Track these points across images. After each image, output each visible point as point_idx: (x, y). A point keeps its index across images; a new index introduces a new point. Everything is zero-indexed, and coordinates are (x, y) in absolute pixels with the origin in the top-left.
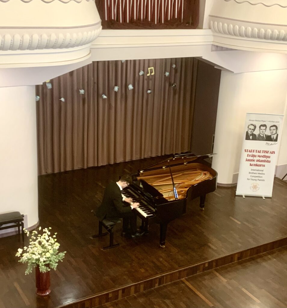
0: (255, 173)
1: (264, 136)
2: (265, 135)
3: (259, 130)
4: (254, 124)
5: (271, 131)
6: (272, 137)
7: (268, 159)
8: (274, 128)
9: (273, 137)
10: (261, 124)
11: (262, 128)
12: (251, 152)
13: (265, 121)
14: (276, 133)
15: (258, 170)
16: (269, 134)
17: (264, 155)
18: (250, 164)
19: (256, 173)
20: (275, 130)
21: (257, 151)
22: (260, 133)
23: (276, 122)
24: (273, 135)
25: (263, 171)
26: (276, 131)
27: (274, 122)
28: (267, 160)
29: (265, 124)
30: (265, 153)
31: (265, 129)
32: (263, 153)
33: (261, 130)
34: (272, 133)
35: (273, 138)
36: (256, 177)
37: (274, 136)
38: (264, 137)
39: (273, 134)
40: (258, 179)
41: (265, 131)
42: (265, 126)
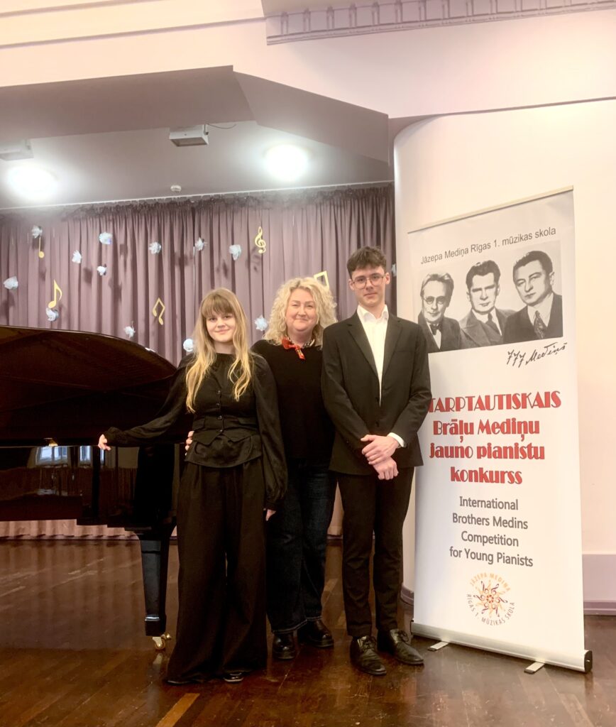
0: (479, 521)
1: (495, 320)
2: (498, 313)
3: (469, 294)
4: (441, 273)
5: (521, 288)
6: (532, 319)
7: (531, 439)
8: (535, 266)
9: (537, 314)
10: (474, 264)
11: (478, 281)
12: (448, 409)
13: (487, 246)
14: (549, 290)
15: (489, 505)
16: (517, 307)
17: (508, 421)
18: (453, 469)
19: (487, 519)
20: (539, 274)
21: (475, 401)
22: (473, 308)
23: (540, 234)
24: (533, 304)
25: (514, 506)
26: (548, 279)
27: (528, 237)
28: (525, 444)
29: (487, 260)
30: (509, 407)
31: (492, 283)
32: (501, 407)
33: (476, 295)
34: (529, 296)
35: (539, 320)
36: (490, 540)
37: (539, 308)
38: (493, 326)
39: (534, 299)
40: (500, 556)
41: (496, 294)
42: (489, 267)
